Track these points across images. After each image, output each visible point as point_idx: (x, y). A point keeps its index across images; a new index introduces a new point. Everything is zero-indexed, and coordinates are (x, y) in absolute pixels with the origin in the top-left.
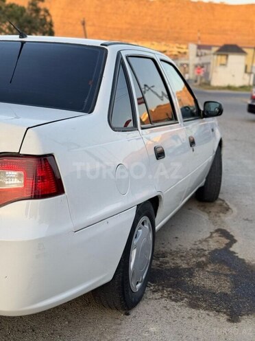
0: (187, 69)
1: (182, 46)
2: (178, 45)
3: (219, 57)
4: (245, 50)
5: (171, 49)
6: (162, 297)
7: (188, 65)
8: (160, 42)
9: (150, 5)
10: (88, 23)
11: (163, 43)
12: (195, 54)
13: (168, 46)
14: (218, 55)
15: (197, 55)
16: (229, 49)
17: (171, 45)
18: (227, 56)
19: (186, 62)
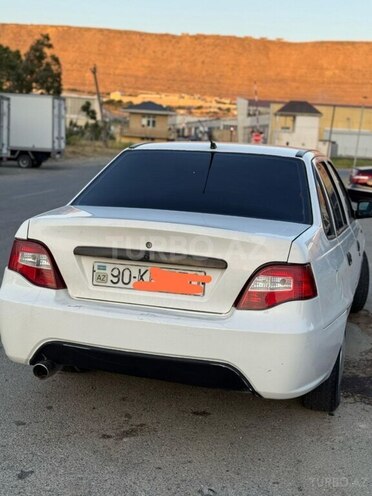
0: (234, 133)
1: (223, 100)
2: (217, 99)
3: (283, 118)
4: (318, 108)
5: (208, 105)
6: (356, 401)
7: (235, 127)
8: (192, 95)
9: (178, 42)
10: (100, 70)
11: (197, 96)
12: (246, 112)
13: (204, 100)
14: (282, 115)
15: (249, 115)
16: (297, 108)
17: (209, 99)
18: (294, 118)
19: (233, 123)
